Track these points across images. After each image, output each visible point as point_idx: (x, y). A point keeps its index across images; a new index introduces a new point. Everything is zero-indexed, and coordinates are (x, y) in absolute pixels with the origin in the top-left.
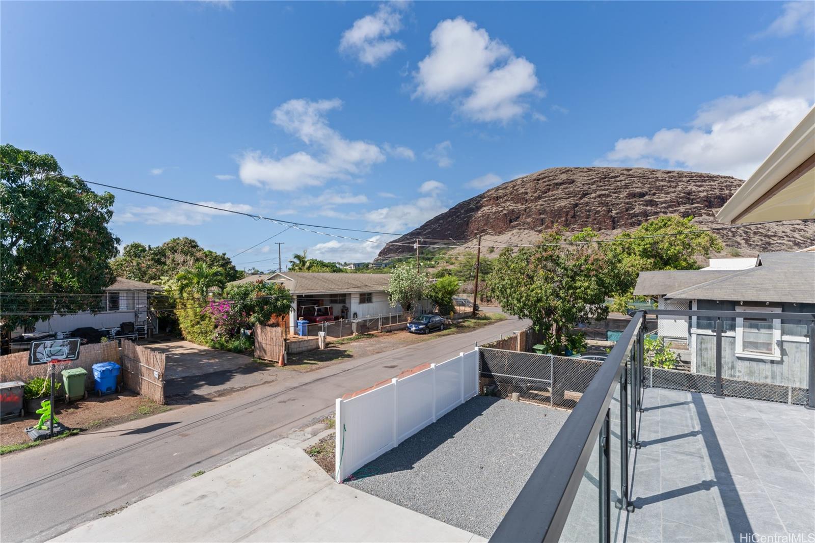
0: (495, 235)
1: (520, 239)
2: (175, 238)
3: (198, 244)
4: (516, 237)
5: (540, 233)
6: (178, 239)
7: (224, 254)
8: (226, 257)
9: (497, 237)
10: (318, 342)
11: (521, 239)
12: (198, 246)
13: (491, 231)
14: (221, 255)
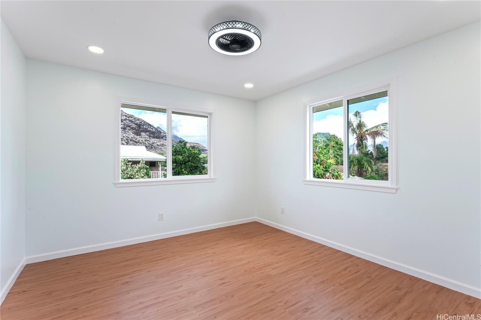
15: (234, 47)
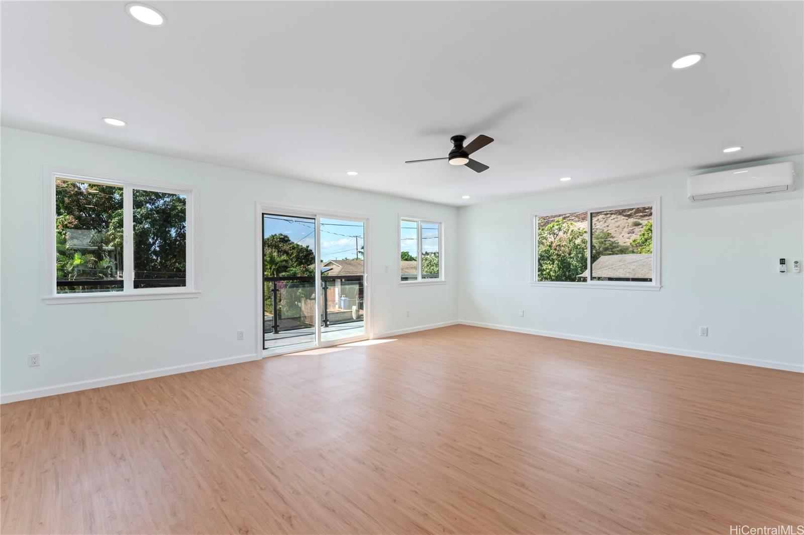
0: (579, 221)
1: (606, 224)
2: (273, 234)
3: (290, 239)
4: (602, 223)
5: (629, 218)
6: (276, 235)
7: (308, 247)
8: (309, 249)
9: (581, 223)
10: (352, 314)
11: (608, 225)
12: (290, 241)
13: (574, 218)
14: (305, 247)
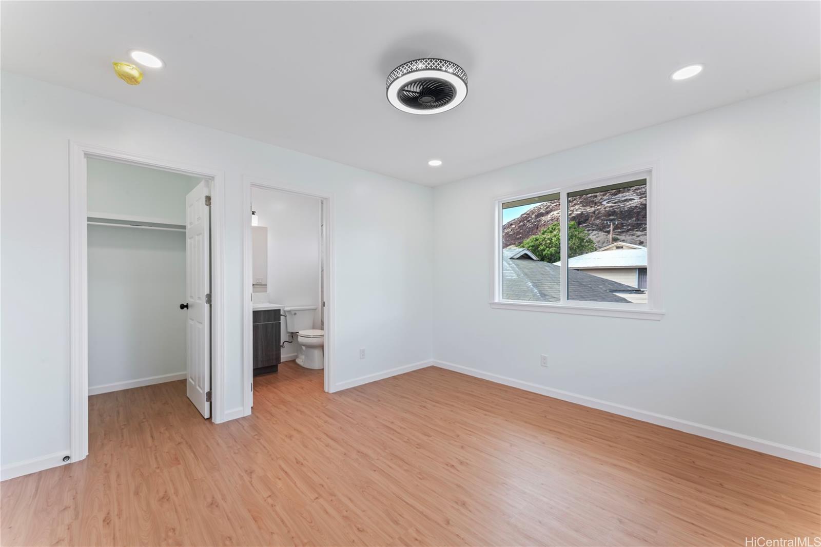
15: (427, 101)
